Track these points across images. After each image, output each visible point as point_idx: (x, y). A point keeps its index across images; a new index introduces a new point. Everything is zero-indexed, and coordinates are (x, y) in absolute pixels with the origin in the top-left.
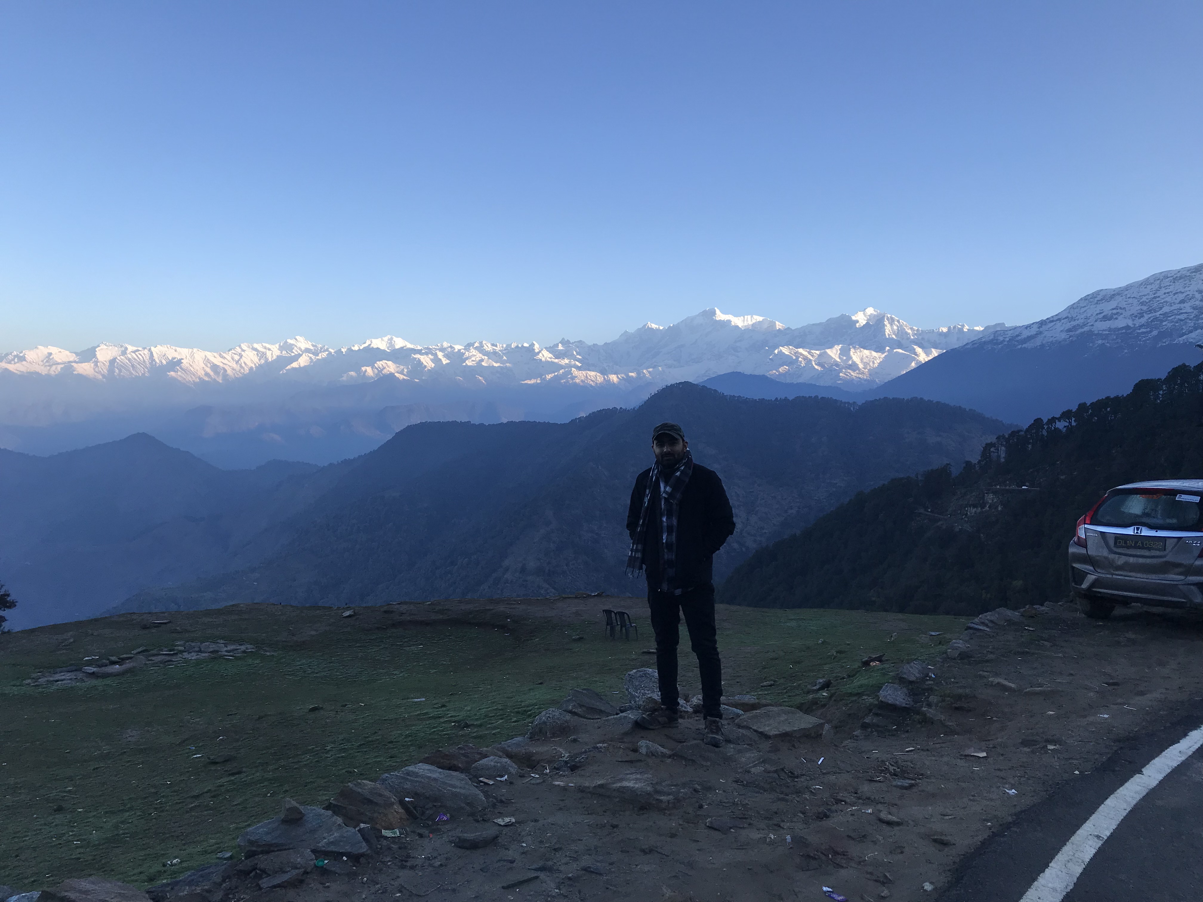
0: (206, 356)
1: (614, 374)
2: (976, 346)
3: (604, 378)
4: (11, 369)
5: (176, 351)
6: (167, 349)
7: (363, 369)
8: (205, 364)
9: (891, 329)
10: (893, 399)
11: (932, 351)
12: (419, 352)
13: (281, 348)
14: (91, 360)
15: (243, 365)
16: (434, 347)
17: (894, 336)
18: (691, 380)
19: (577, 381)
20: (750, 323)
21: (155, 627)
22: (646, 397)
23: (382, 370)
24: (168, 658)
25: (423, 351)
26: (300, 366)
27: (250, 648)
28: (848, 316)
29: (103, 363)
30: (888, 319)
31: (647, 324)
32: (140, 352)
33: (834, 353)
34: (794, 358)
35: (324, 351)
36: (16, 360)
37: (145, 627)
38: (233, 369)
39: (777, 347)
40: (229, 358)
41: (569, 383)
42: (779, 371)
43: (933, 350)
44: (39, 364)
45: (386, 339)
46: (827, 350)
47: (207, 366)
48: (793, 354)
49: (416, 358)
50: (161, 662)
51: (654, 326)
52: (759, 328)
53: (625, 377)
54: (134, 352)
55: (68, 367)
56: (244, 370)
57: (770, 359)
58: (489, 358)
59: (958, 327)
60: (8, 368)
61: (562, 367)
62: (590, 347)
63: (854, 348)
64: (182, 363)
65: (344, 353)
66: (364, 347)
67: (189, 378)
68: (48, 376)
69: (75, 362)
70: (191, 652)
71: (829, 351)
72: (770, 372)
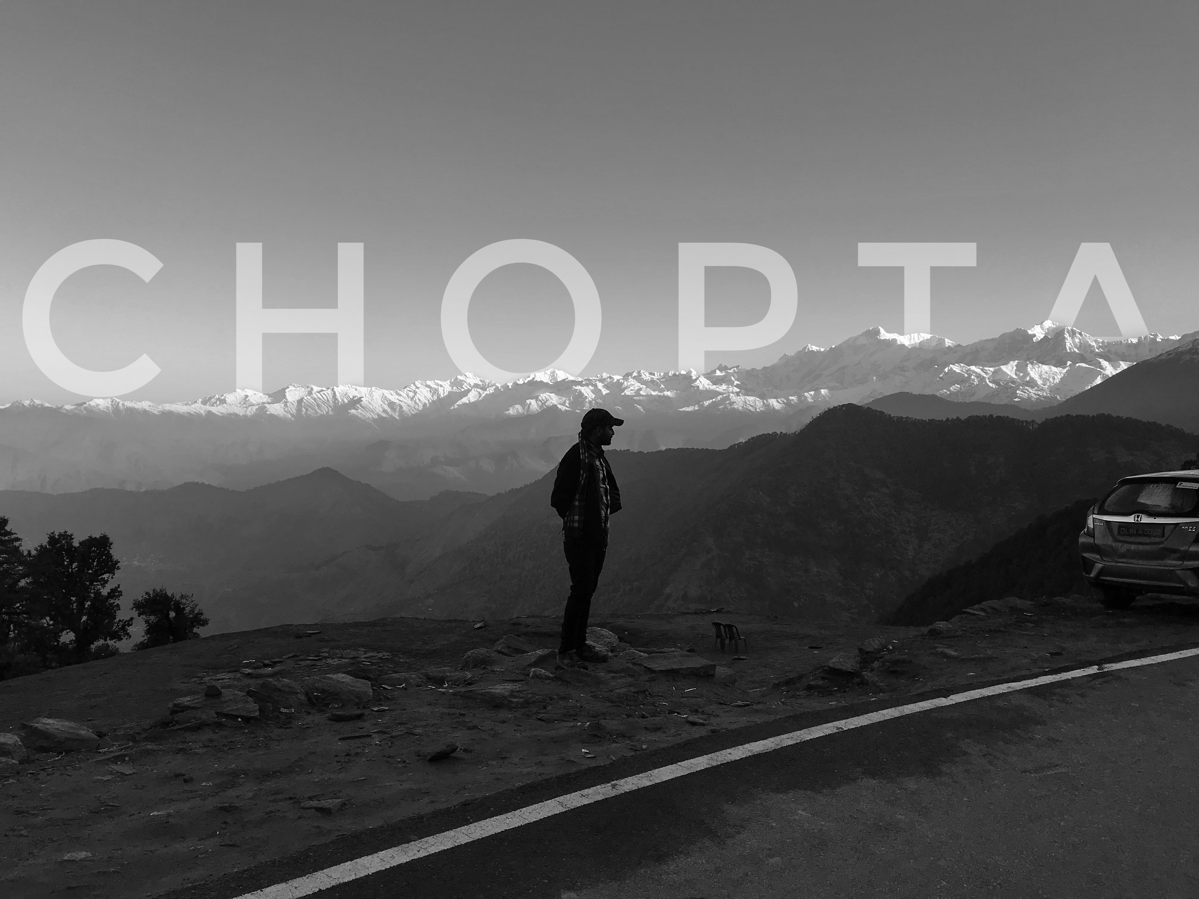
0: (383, 394)
1: (774, 398)
2: (1172, 356)
3: (764, 403)
4: (214, 411)
5: (356, 390)
6: (348, 389)
7: (528, 401)
8: (382, 401)
9: (1073, 342)
10: (1077, 416)
11: (1121, 364)
12: (580, 383)
13: (452, 385)
14: (282, 401)
15: (417, 401)
16: (593, 378)
17: (1076, 350)
18: (855, 402)
19: (736, 406)
20: (918, 341)
21: (306, 636)
22: (807, 420)
23: (546, 402)
24: (313, 663)
25: (584, 383)
26: (469, 401)
27: (385, 655)
28: (1024, 330)
29: (292, 403)
30: (1068, 332)
31: (808, 346)
32: (324, 392)
33: (1010, 369)
34: (966, 375)
35: (492, 386)
36: (218, 403)
37: (298, 637)
38: (408, 406)
39: (947, 365)
40: (405, 395)
41: (727, 409)
42: (951, 390)
43: (1121, 362)
44: (237, 406)
45: (549, 372)
46: (1001, 367)
47: (385, 404)
48: (964, 372)
49: (577, 390)
50: (307, 666)
51: (814, 348)
52: (927, 346)
53: (785, 401)
54: (319, 392)
55: (262, 408)
56: (418, 406)
57: (940, 378)
58: (647, 387)
59: (1150, 337)
60: (211, 410)
61: (720, 393)
62: (748, 371)
63: (1032, 363)
64: (362, 401)
65: (510, 387)
66: (528, 381)
67: (368, 415)
68: (245, 416)
69: (269, 403)
70: (334, 658)
71: (1004, 368)
72: (941, 391)
